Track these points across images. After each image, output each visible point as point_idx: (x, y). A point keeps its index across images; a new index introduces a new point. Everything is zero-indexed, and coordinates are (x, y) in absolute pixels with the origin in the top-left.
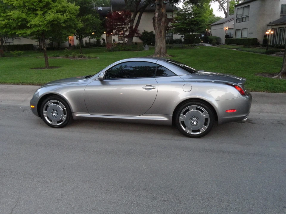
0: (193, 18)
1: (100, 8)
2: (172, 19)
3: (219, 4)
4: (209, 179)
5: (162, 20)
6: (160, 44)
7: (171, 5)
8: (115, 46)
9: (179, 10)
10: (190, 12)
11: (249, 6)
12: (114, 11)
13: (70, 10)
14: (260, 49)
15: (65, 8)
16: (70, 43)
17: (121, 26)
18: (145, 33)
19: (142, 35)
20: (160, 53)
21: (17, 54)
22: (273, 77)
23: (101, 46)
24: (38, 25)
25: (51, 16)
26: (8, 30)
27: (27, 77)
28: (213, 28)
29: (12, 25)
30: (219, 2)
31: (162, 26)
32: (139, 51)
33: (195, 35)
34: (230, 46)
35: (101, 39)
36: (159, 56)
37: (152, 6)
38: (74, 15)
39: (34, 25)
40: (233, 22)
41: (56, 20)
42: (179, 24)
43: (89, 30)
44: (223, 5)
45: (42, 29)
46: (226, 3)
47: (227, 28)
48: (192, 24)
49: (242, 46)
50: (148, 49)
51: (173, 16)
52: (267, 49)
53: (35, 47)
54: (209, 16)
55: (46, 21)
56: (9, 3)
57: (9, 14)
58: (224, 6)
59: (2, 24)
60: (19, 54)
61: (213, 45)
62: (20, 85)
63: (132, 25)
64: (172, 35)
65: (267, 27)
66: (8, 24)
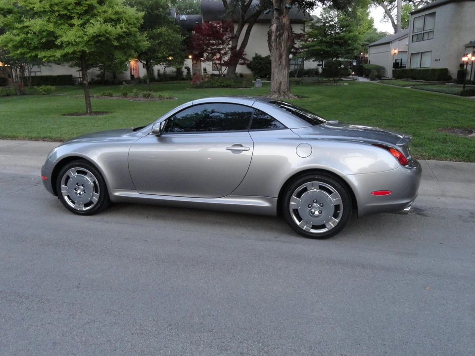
0: (338, 33)
1: (184, 17)
2: (302, 35)
3: (384, 11)
4: (329, 316)
5: (284, 36)
6: (279, 75)
7: (301, 11)
8: (206, 79)
9: (315, 20)
10: (333, 23)
11: (434, 14)
12: (207, 22)
13: (128, 19)
14: (452, 86)
15: (119, 14)
16: (133, 74)
17: (215, 47)
18: (257, 58)
19: (251, 62)
20: (279, 92)
21: (45, 91)
22: (470, 136)
23: (183, 79)
24: (74, 43)
25: (95, 27)
26: (25, 50)
27: (52, 128)
28: (372, 51)
29: (31, 43)
30: (384, 7)
31: (283, 46)
32: (245, 87)
33: (340, 63)
34: (401, 82)
35: (184, 67)
36: (276, 96)
37: (267, 13)
38: (136, 27)
39: (67, 43)
40: (406, 41)
41: (104, 35)
42: (314, 43)
43: (162, 52)
44: (391, 12)
45: (81, 50)
46: (396, 8)
47: (396, 51)
48: (337, 44)
49: (422, 82)
50: (261, 85)
51: (304, 30)
52: (464, 87)
53: (75, 79)
54: (367, 30)
55: (87, 35)
56: (26, 6)
57: (26, 24)
58: (391, 14)
59: (16, 41)
60: (48, 91)
61: (372, 79)
62: (40, 141)
63: (235, 45)
64: (303, 62)
65: (466, 50)
66: (24, 41)
